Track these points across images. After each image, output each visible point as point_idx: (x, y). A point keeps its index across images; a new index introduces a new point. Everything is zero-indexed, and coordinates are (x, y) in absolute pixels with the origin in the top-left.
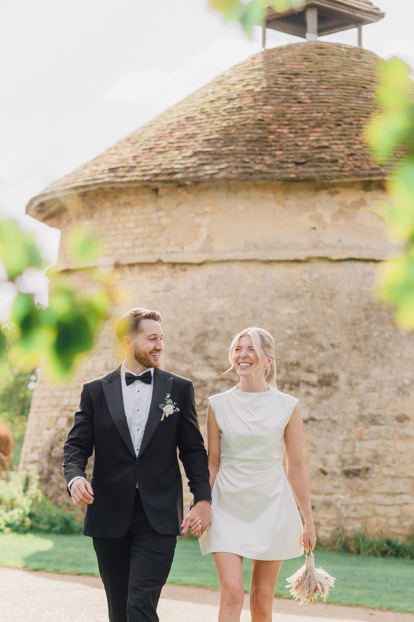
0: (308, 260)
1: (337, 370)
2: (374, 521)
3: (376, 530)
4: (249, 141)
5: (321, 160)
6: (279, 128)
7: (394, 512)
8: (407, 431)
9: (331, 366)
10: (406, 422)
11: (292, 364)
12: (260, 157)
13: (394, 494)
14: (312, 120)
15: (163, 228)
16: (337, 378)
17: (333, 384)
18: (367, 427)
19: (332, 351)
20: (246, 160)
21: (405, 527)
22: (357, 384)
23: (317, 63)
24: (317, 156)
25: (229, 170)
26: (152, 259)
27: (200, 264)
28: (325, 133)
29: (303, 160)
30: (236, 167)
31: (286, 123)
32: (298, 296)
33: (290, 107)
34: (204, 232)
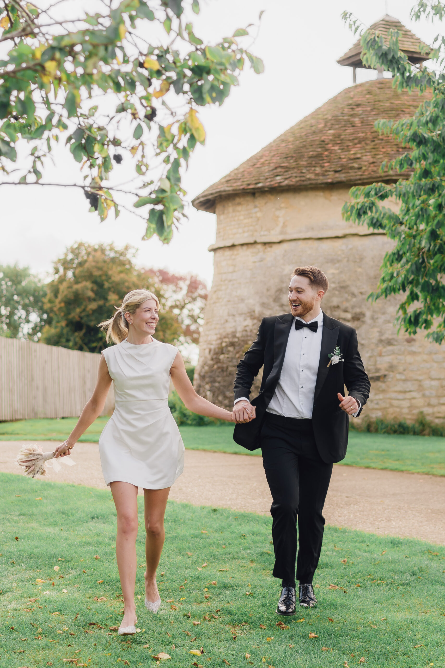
0: (344, 236)
1: (364, 310)
2: (391, 410)
3: (392, 417)
4: (310, 157)
5: (352, 168)
6: (333, 146)
7: (406, 404)
8: (414, 349)
9: (360, 307)
10: (413, 343)
11: (334, 307)
12: (313, 169)
13: (405, 392)
14: (356, 139)
15: (258, 219)
16: (364, 315)
17: (362, 319)
18: (384, 347)
19: (361, 297)
20: (304, 171)
21: (413, 414)
22: (377, 318)
23: (376, 95)
24: (351, 165)
25: (291, 179)
26: (252, 241)
27: (280, 242)
28: (363, 148)
29: (340, 169)
30: (296, 177)
31: (339, 142)
32: (339, 261)
33: (346, 130)
34: (281, 220)
